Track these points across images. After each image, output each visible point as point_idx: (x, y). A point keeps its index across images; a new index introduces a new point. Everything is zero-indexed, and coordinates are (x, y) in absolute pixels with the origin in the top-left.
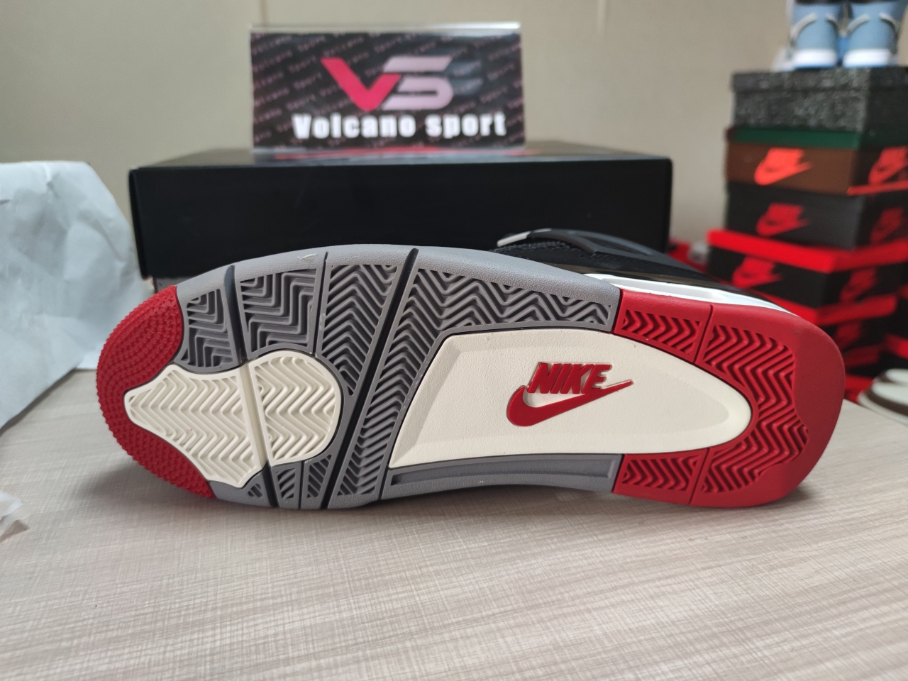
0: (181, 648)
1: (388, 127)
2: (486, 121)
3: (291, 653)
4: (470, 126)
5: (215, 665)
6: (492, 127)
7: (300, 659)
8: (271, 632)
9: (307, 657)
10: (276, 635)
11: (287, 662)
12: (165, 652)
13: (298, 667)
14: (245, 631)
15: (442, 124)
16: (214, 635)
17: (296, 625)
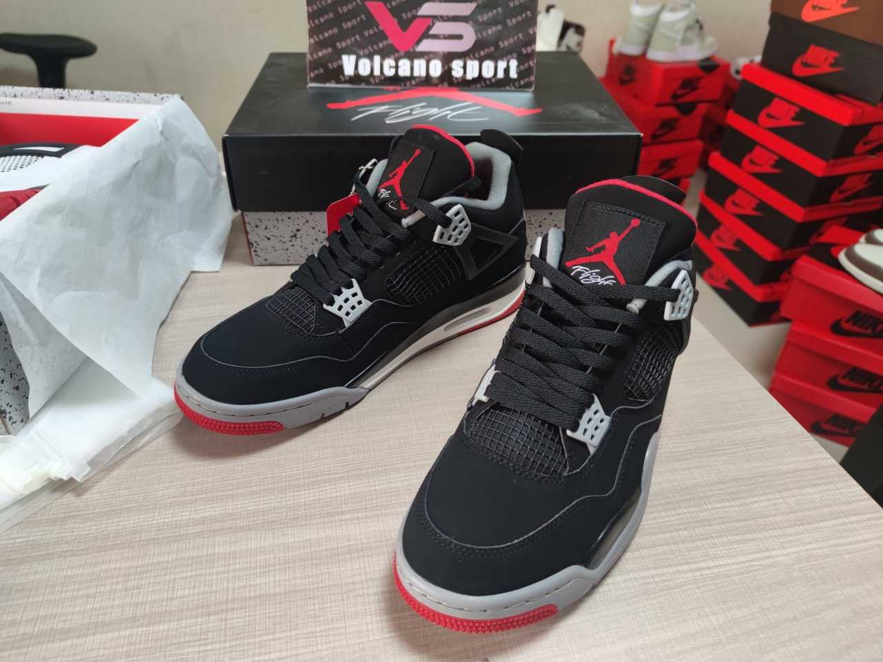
0: (289, 500)
1: (420, 68)
2: (502, 65)
3: (345, 509)
4: (488, 69)
5: (307, 512)
6: (507, 70)
7: (348, 512)
8: (334, 495)
9: (353, 511)
10: (336, 497)
11: (342, 513)
12: (281, 502)
13: (348, 516)
14: (321, 493)
15: (465, 68)
16: (305, 494)
17: (347, 492)
